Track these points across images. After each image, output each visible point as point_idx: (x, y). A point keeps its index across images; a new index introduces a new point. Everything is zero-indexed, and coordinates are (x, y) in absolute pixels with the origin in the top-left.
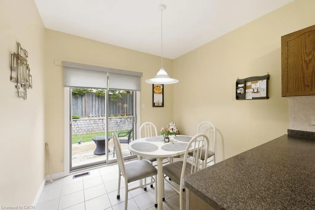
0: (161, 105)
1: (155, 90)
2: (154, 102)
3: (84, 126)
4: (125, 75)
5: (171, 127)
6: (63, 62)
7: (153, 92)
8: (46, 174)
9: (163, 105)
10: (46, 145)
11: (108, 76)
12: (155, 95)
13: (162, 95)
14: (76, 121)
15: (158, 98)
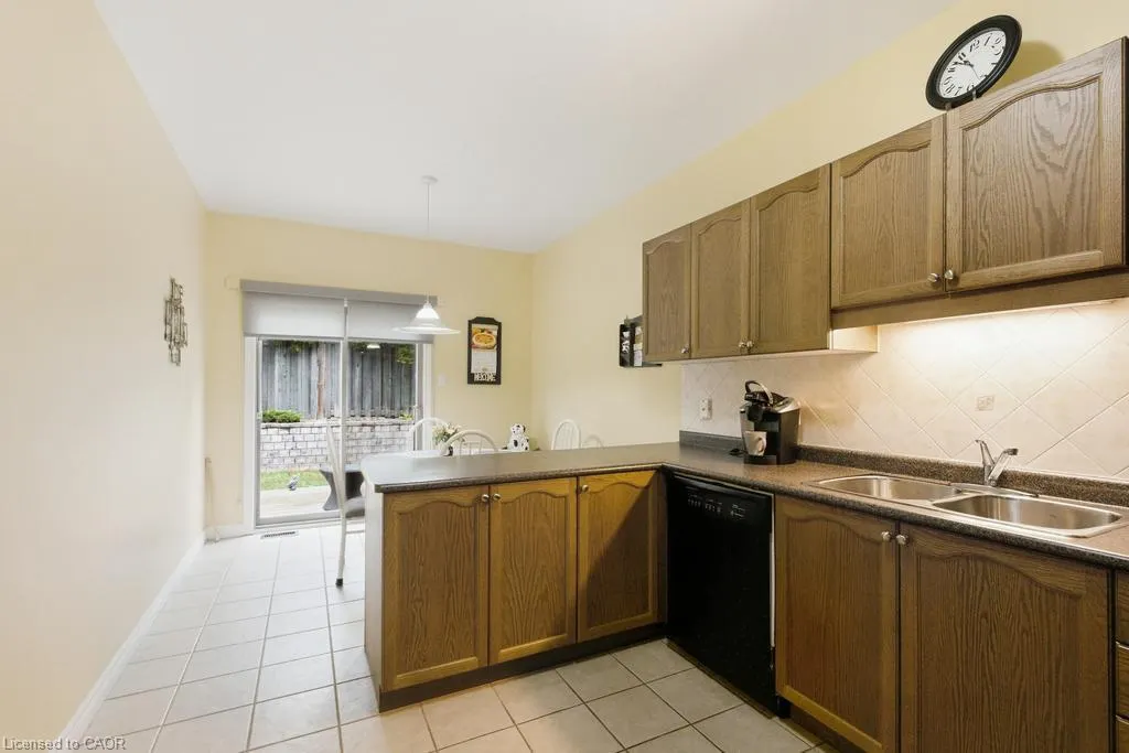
0: (491, 378)
1: (474, 339)
2: (473, 371)
3: (314, 445)
4: (378, 304)
5: (513, 438)
6: (244, 283)
7: (470, 345)
8: (206, 526)
9: (497, 380)
10: (207, 461)
11: (346, 309)
12: (473, 351)
13: (495, 354)
14: (289, 428)
15: (484, 362)
